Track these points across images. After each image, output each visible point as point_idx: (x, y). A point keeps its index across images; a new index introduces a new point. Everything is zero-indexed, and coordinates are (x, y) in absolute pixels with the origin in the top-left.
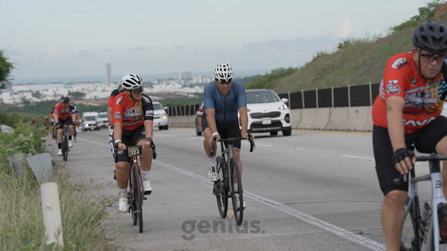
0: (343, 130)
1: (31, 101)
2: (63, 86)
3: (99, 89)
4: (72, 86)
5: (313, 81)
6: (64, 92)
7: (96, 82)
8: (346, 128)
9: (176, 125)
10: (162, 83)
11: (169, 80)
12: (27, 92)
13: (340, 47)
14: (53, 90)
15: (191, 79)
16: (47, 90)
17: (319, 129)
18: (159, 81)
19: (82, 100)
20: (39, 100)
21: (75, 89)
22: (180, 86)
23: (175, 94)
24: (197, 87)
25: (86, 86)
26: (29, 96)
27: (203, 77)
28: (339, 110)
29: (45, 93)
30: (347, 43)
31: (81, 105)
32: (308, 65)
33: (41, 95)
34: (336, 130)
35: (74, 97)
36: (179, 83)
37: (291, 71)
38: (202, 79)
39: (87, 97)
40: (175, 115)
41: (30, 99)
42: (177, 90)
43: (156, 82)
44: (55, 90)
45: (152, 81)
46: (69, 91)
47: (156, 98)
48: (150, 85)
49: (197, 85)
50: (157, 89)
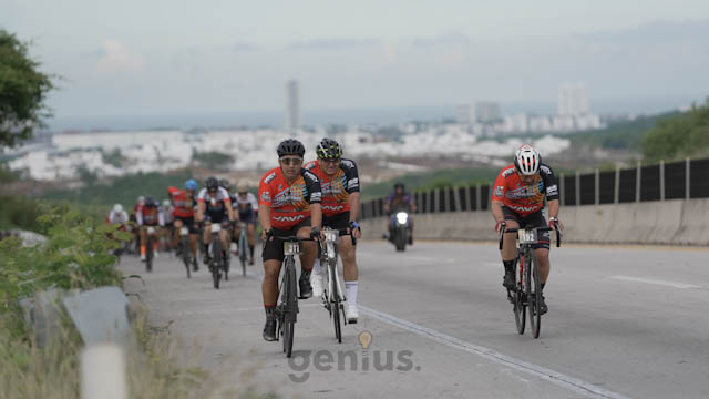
1: (100, 175)
2: (180, 135)
3: (269, 144)
4: (203, 136)
6: (180, 153)
7: (264, 128)
9: (454, 235)
10: (426, 130)
11: (445, 122)
12: (89, 150)
14: (155, 148)
15: (501, 121)
16: (140, 147)
18: (420, 127)
19: (226, 171)
20: (118, 172)
21: (211, 144)
22: (471, 139)
23: (458, 158)
24: (515, 143)
25: (236, 138)
26: (94, 162)
27: (531, 116)
29: (134, 154)
33: (125, 159)
35: (205, 164)
36: (470, 132)
38: (528, 123)
39: (239, 165)
40: (453, 209)
41: (97, 169)
42: (464, 148)
43: (411, 128)
44: (160, 146)
45: (401, 127)
46: (194, 150)
47: (411, 168)
48: (394, 135)
49: (515, 135)
50: (413, 145)
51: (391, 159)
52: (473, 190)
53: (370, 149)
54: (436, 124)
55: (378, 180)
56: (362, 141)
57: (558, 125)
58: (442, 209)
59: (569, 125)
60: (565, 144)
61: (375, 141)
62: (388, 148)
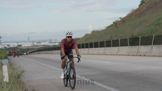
0: (92, 54)
2: (16, 43)
3: (26, 44)
5: (85, 41)
6: (16, 45)
7: (25, 42)
8: (93, 54)
11: (45, 41)
13: (92, 32)
14: (13, 45)
15: (52, 41)
16: (11, 44)
17: (85, 54)
18: (43, 42)
20: (9, 47)
21: (19, 44)
23: (47, 45)
25: (22, 43)
26: (6, 46)
28: (91, 49)
30: (94, 31)
31: (21, 48)
32: (83, 37)
34: (90, 54)
35: (19, 46)
36: (48, 42)
37: (79, 39)
38: (55, 41)
39: (23, 46)
40: (46, 51)
43: (42, 42)
47: (42, 46)
48: (40, 43)
49: (53, 43)
50: (42, 44)
51: (39, 45)
52: (50, 48)
53: (37, 44)
54: (44, 41)
55: (38, 48)
56: (36, 43)
57: (58, 41)
58: (45, 51)
59: (59, 41)
60: (59, 43)
61: (38, 43)
62: (39, 44)
